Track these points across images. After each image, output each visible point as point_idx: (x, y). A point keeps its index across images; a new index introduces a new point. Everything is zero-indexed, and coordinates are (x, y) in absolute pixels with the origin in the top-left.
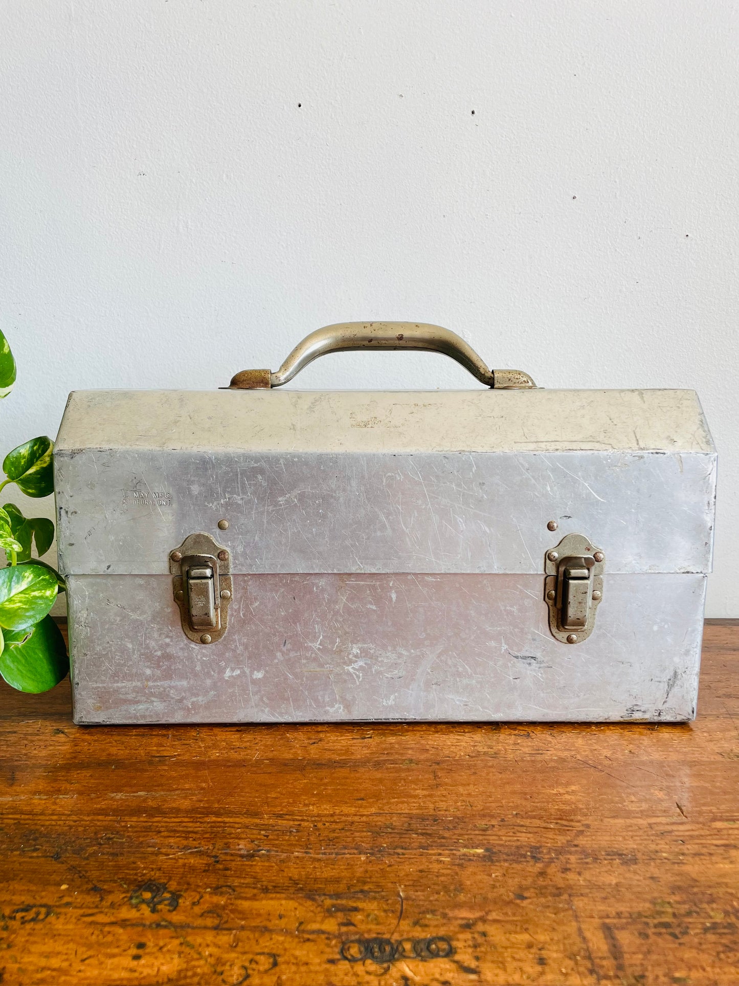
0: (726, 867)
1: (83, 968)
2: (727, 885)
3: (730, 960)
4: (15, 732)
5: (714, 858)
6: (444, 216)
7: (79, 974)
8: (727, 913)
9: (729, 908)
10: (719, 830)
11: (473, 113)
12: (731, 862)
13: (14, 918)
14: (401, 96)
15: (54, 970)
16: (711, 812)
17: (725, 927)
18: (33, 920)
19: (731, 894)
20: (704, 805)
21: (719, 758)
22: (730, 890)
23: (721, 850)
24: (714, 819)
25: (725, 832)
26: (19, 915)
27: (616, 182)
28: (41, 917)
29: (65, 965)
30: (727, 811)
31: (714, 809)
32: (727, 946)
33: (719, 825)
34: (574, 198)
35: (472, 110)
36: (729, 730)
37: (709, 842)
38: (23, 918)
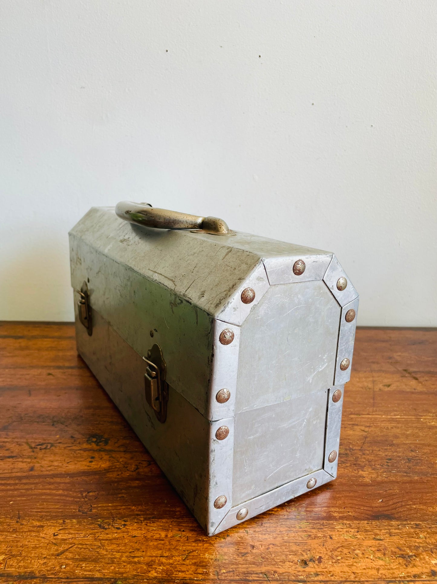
0: (351, 432)
1: (67, 465)
2: (349, 439)
3: (342, 466)
4: (28, 374)
5: (346, 429)
6: (244, 113)
7: (67, 467)
8: (346, 450)
9: (348, 448)
10: (352, 418)
11: (260, 56)
12: (354, 431)
13: (37, 448)
14: (221, 47)
15: (56, 466)
16: (350, 411)
17: (344, 455)
18: (45, 448)
19: (350, 443)
20: (349, 408)
21: (361, 389)
22: (350, 441)
23: (351, 426)
24: (351, 414)
25: (355, 419)
26: (39, 447)
27: (335, 96)
28: (48, 447)
29: (60, 464)
30: (357, 411)
31: (352, 410)
32: (343, 461)
33: (352, 416)
34: (313, 104)
35: (259, 55)
36: (369, 378)
37: (346, 423)
38: (41, 448)
